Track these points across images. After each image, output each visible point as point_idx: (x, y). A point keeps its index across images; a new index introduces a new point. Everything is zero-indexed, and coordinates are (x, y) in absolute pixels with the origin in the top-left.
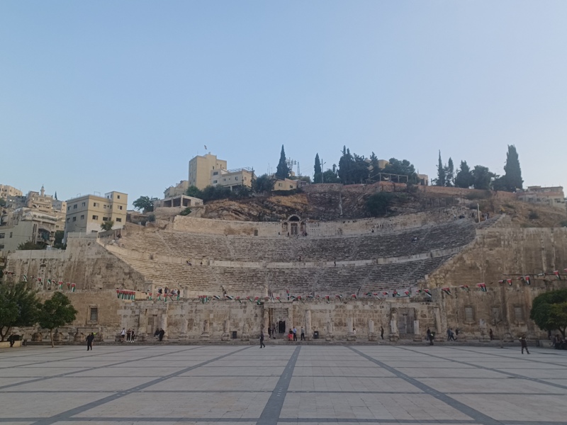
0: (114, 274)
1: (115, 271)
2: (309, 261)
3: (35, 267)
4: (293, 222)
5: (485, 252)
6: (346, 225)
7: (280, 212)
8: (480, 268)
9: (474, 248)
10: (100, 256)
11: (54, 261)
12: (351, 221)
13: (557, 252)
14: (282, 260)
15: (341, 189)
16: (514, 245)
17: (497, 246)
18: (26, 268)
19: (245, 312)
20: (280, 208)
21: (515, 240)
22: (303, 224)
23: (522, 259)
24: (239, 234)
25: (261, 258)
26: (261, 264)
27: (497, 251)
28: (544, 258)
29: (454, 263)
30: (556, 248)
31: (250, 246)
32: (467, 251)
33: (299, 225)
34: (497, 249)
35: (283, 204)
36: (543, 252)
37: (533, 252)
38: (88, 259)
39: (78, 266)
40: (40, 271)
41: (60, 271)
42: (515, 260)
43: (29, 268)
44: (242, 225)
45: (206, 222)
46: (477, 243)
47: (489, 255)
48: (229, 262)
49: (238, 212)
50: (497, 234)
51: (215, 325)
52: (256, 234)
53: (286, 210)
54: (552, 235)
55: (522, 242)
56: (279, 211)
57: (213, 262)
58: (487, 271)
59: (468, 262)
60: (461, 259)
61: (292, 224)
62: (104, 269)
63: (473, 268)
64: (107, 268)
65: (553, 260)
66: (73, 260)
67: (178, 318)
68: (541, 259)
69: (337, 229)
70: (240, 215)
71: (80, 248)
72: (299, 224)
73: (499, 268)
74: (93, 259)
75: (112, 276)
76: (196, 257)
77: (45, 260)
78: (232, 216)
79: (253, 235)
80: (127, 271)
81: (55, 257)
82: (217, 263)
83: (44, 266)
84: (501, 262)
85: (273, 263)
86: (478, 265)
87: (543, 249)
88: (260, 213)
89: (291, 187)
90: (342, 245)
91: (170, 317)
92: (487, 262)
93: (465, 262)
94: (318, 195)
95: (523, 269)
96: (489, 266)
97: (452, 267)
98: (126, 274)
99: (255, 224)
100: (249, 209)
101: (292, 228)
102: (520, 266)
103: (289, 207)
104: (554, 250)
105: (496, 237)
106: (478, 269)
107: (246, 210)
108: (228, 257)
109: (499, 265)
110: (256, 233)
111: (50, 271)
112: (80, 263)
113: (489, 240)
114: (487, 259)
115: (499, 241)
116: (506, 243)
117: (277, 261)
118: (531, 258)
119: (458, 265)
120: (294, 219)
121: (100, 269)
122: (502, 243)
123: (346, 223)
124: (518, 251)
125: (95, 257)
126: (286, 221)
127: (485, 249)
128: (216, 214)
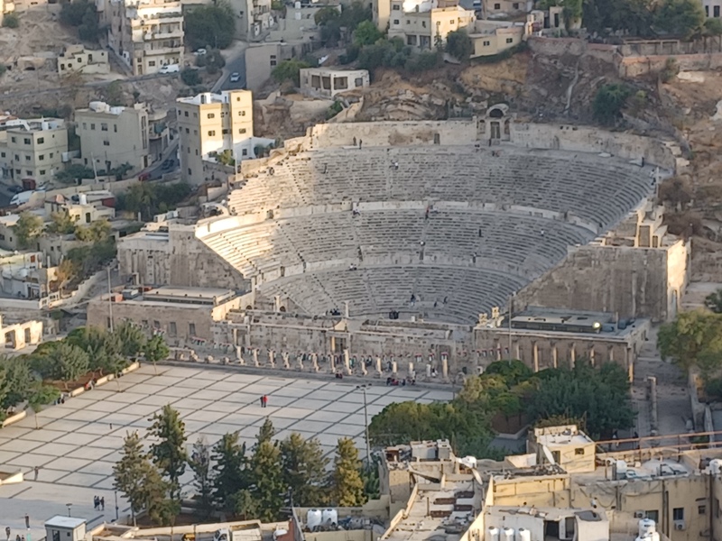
0: (215, 270)
1: (216, 267)
2: (490, 202)
3: (143, 258)
4: (493, 120)
5: (574, 271)
6: (564, 133)
7: (478, 99)
8: (569, 288)
9: (563, 266)
10: (200, 251)
11: (160, 254)
12: (571, 127)
13: (649, 276)
14: (455, 197)
15: (582, 49)
16: (605, 266)
17: (586, 265)
18: (136, 259)
19: (311, 338)
20: (479, 93)
21: (606, 260)
22: (507, 122)
23: (611, 281)
24: (412, 141)
25: (427, 193)
26: (426, 203)
27: (587, 271)
28: (634, 282)
29: (543, 281)
30: (648, 271)
31: (418, 169)
32: (556, 270)
33: (502, 125)
34: (587, 268)
35: (483, 85)
36: (635, 275)
37: (624, 274)
38: (190, 253)
39: (182, 259)
40: (148, 263)
41: (166, 264)
42: (604, 282)
43: (138, 257)
44: (415, 128)
45: (361, 129)
46: (566, 261)
47: (578, 275)
48: (380, 203)
49: (413, 101)
50: (588, 252)
51: (288, 347)
52: (437, 141)
53: (488, 96)
54: (645, 257)
55: (613, 263)
56: (477, 96)
57: (358, 205)
58: (575, 290)
59: (557, 281)
60: (549, 277)
61: (491, 123)
62: (205, 264)
63: (561, 287)
64: (208, 263)
65: (644, 284)
66: (176, 253)
67: (258, 338)
68: (631, 282)
69: (553, 137)
70: (417, 106)
71: (181, 241)
72: (501, 121)
73: (587, 289)
74: (194, 254)
75: (214, 272)
76: (333, 201)
77: (151, 251)
78: (402, 111)
79: (432, 142)
80: (227, 268)
81: (160, 249)
82: (364, 207)
83: (151, 257)
84: (589, 282)
85: (442, 202)
86: (566, 285)
87: (634, 272)
88: (447, 101)
89: (510, 40)
90: (542, 174)
91: (252, 336)
92: (576, 282)
93: (553, 280)
94: (546, 61)
95: (611, 292)
96: (577, 287)
97: (540, 285)
98: (226, 271)
99: (434, 125)
100: (431, 96)
101: (492, 129)
102: (609, 288)
103: (491, 92)
104: (646, 273)
105: (586, 255)
106: (566, 289)
107: (425, 97)
108: (380, 193)
109: (587, 286)
110: (437, 138)
111: (158, 263)
112: (184, 256)
113: (579, 258)
114: (576, 279)
115: (590, 260)
116: (597, 263)
117: (448, 200)
118: (621, 280)
119: (546, 283)
120: (497, 113)
121: (202, 263)
122: (593, 262)
123: (564, 129)
124: (608, 272)
125: (197, 251)
126: (483, 118)
127: (575, 268)
128: (377, 111)
